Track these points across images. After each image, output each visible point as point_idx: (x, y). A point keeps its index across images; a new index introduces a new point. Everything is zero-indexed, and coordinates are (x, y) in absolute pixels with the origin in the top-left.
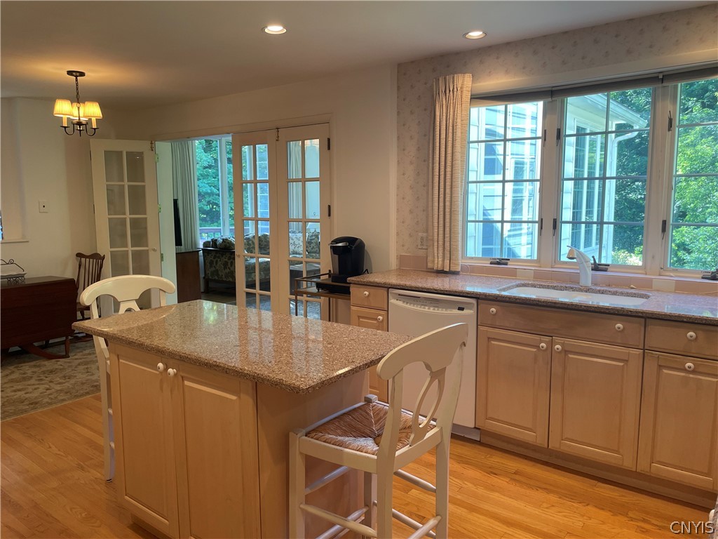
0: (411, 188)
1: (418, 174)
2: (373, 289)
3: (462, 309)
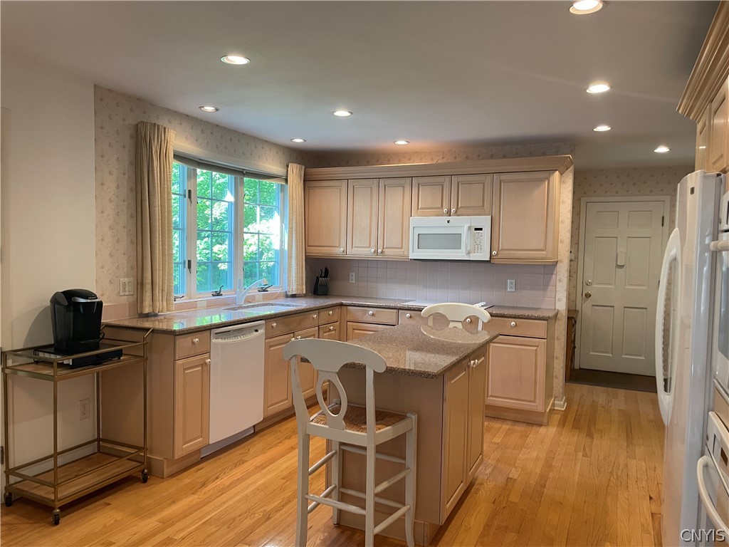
0: (111, 228)
1: (118, 214)
2: (199, 335)
3: (256, 331)
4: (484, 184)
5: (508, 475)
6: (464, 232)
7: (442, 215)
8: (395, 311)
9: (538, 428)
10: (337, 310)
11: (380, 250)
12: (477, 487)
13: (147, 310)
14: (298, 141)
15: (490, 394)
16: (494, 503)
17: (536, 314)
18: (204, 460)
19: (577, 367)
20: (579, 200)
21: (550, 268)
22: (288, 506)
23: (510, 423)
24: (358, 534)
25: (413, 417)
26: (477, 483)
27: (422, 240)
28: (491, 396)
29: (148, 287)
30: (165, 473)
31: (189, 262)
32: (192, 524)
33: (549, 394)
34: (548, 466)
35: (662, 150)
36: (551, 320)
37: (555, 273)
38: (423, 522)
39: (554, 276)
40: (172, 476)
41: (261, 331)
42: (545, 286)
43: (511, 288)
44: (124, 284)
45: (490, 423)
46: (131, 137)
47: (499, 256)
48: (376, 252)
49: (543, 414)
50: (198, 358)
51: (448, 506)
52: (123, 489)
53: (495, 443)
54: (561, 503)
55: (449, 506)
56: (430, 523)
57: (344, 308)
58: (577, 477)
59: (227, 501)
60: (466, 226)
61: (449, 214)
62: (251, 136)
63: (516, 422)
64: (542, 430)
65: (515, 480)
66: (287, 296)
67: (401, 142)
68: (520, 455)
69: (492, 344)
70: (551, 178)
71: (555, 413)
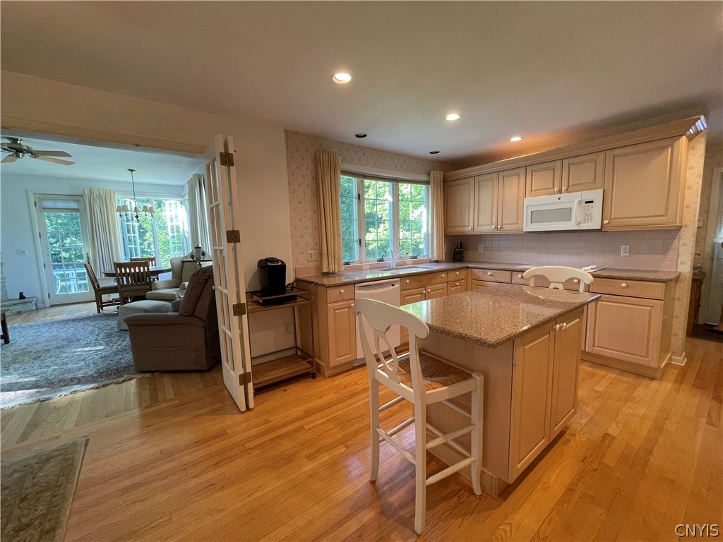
2: (345, 287)
3: (393, 285)
4: (596, 161)
5: (606, 430)
6: (575, 206)
7: (554, 193)
8: (508, 272)
9: (650, 382)
10: (464, 272)
11: (499, 227)
12: (567, 437)
13: (325, 270)
15: (596, 345)
16: (583, 461)
17: (651, 276)
18: (354, 368)
19: (701, 321)
20: (712, 171)
21: (672, 232)
22: (391, 419)
23: (618, 372)
24: (434, 463)
25: (478, 378)
26: (568, 433)
27: (535, 216)
28: (597, 346)
29: (325, 256)
30: (326, 375)
31: (360, 240)
32: (322, 418)
33: (665, 348)
34: (658, 428)
36: (671, 282)
37: (678, 237)
38: (491, 474)
39: (676, 241)
40: (330, 377)
41: (397, 286)
42: (665, 251)
43: (625, 252)
44: (311, 254)
45: (595, 370)
46: (312, 161)
47: (611, 224)
48: (496, 228)
49: (656, 370)
50: (345, 302)
51: (519, 466)
52: (299, 381)
53: (597, 391)
54: (673, 482)
55: (521, 466)
56: (498, 478)
57: (469, 270)
58: (697, 448)
59: (353, 404)
60: (576, 201)
61: (560, 192)
62: (381, 151)
63: (624, 371)
64: (654, 384)
65: (614, 438)
66: (431, 262)
67: (516, 139)
68: (624, 409)
69: (599, 302)
70: (676, 144)
71: (671, 368)
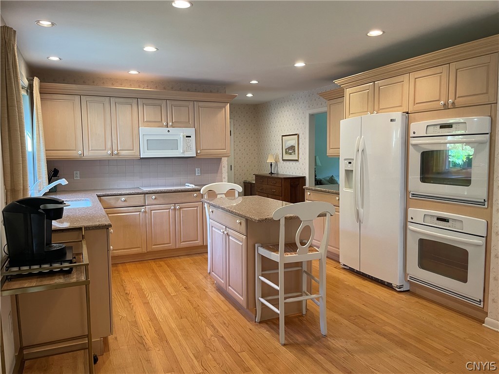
7: (163, 126)
8: (143, 195)
11: (115, 152)
14: (54, 59)
27: (151, 144)
35: (250, 95)
37: (221, 162)
39: (221, 165)
42: (217, 171)
43: (198, 173)
47: (201, 154)
48: (112, 153)
61: (167, 126)
70: (226, 107)
